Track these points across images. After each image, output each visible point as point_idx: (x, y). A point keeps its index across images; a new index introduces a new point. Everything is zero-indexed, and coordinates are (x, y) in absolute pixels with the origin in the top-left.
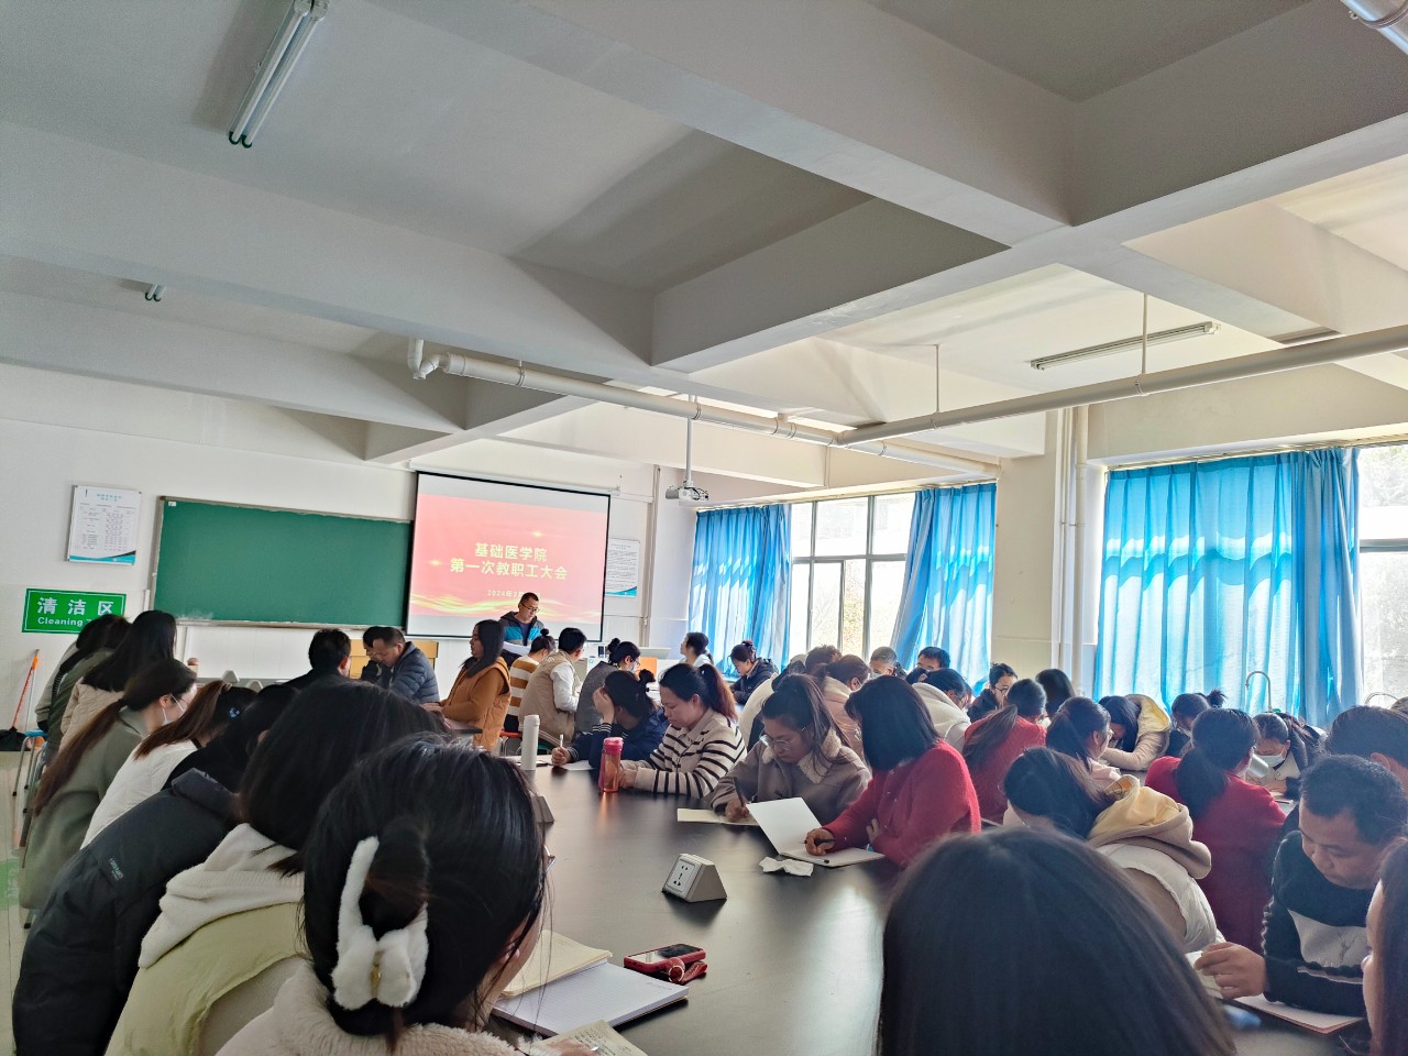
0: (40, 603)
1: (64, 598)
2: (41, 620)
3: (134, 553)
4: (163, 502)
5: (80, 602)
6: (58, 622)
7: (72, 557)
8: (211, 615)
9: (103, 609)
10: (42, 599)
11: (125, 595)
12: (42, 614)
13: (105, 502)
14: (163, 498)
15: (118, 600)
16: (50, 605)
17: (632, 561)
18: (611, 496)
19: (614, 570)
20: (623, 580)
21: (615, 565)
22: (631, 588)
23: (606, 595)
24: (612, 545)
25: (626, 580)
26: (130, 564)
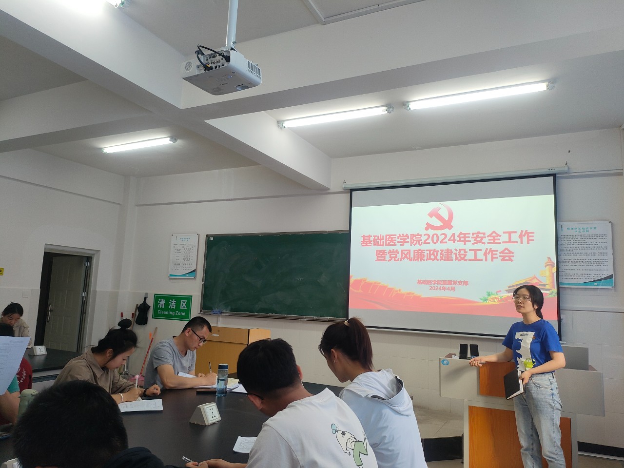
0: (159, 302)
1: (168, 298)
2: (159, 312)
3: (194, 271)
5: (174, 301)
6: (165, 313)
7: (171, 275)
8: (229, 308)
9: (182, 305)
10: (160, 300)
11: (192, 296)
12: (159, 308)
14: (208, 236)
15: (189, 299)
16: (162, 303)
17: (600, 245)
18: (557, 176)
19: (576, 257)
20: (589, 268)
21: (575, 251)
22: (604, 277)
23: (560, 286)
24: (568, 229)
25: (594, 268)
26: (193, 277)
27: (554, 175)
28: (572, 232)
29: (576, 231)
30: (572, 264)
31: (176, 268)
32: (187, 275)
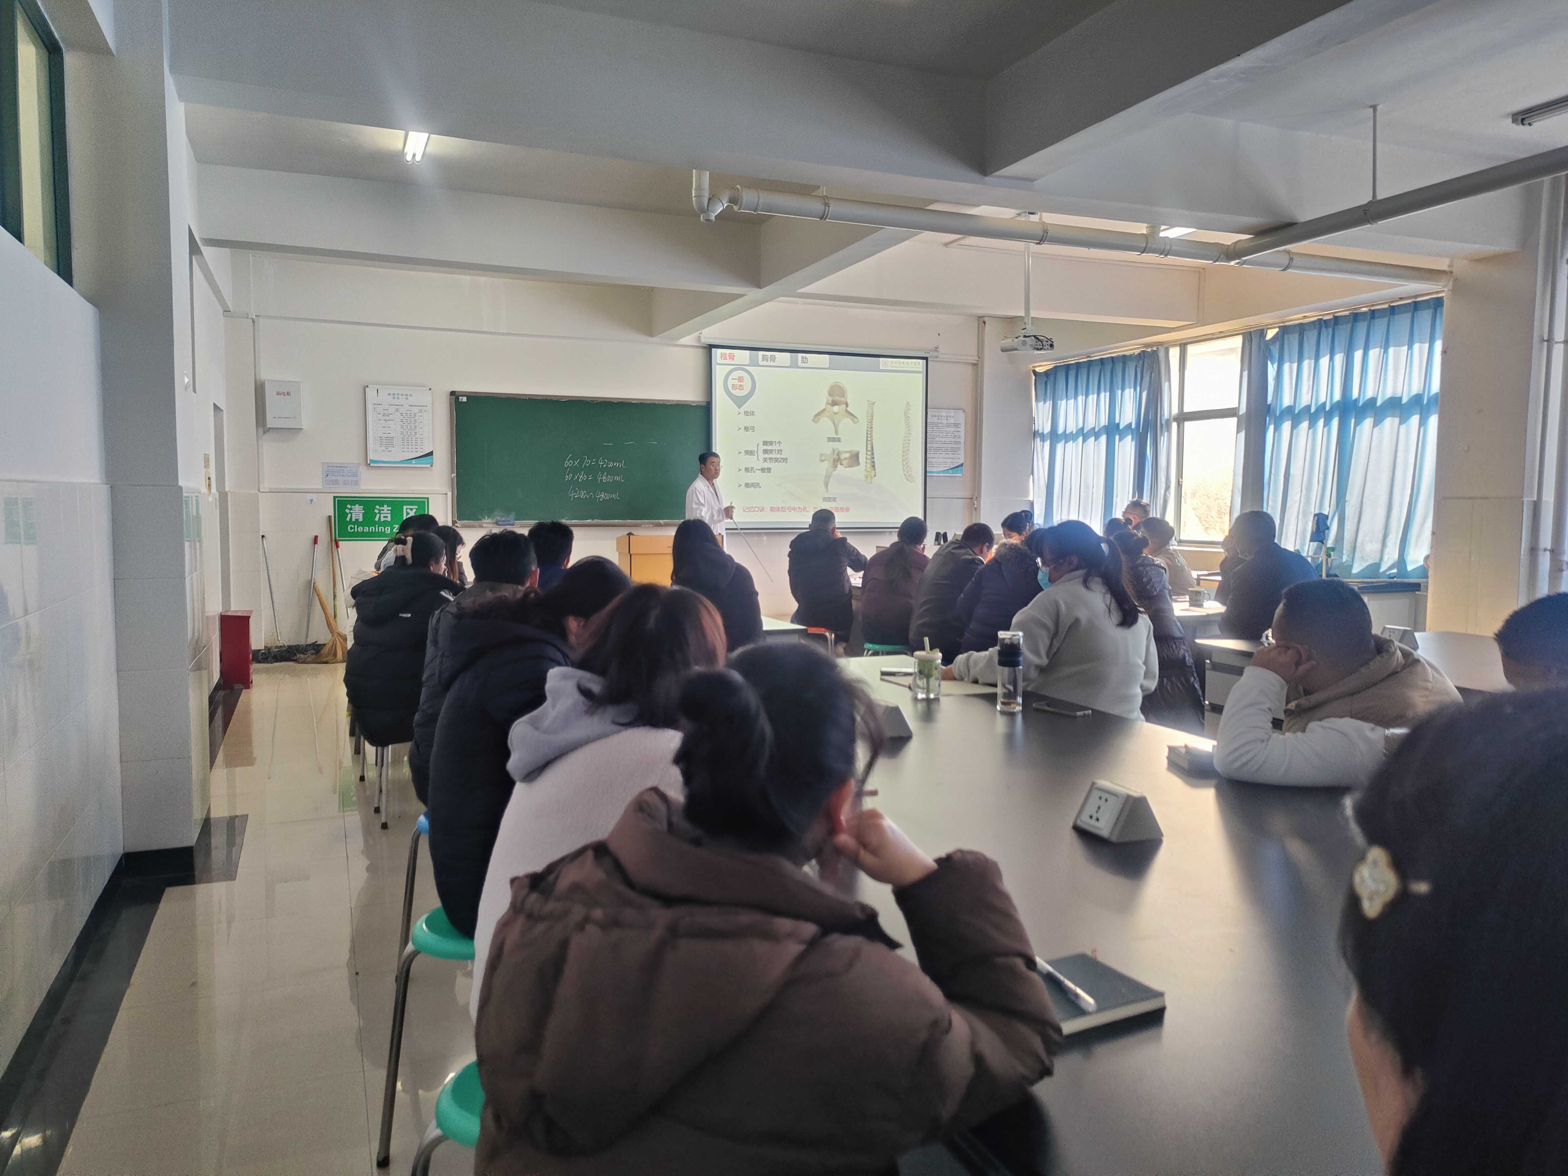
0: (348, 511)
2: (351, 528)
3: (431, 454)
4: (454, 397)
5: (385, 508)
6: (366, 529)
7: (372, 461)
10: (349, 506)
11: (428, 498)
12: (351, 522)
13: (396, 402)
14: (453, 393)
15: (423, 502)
16: (357, 513)
17: (956, 434)
18: (929, 359)
19: (936, 445)
20: (947, 456)
21: (937, 439)
22: (957, 465)
23: (928, 474)
24: (932, 416)
25: (951, 456)
26: (429, 466)
27: (926, 359)
28: (935, 420)
29: (938, 419)
30: (937, 452)
31: (384, 448)
32: (414, 462)
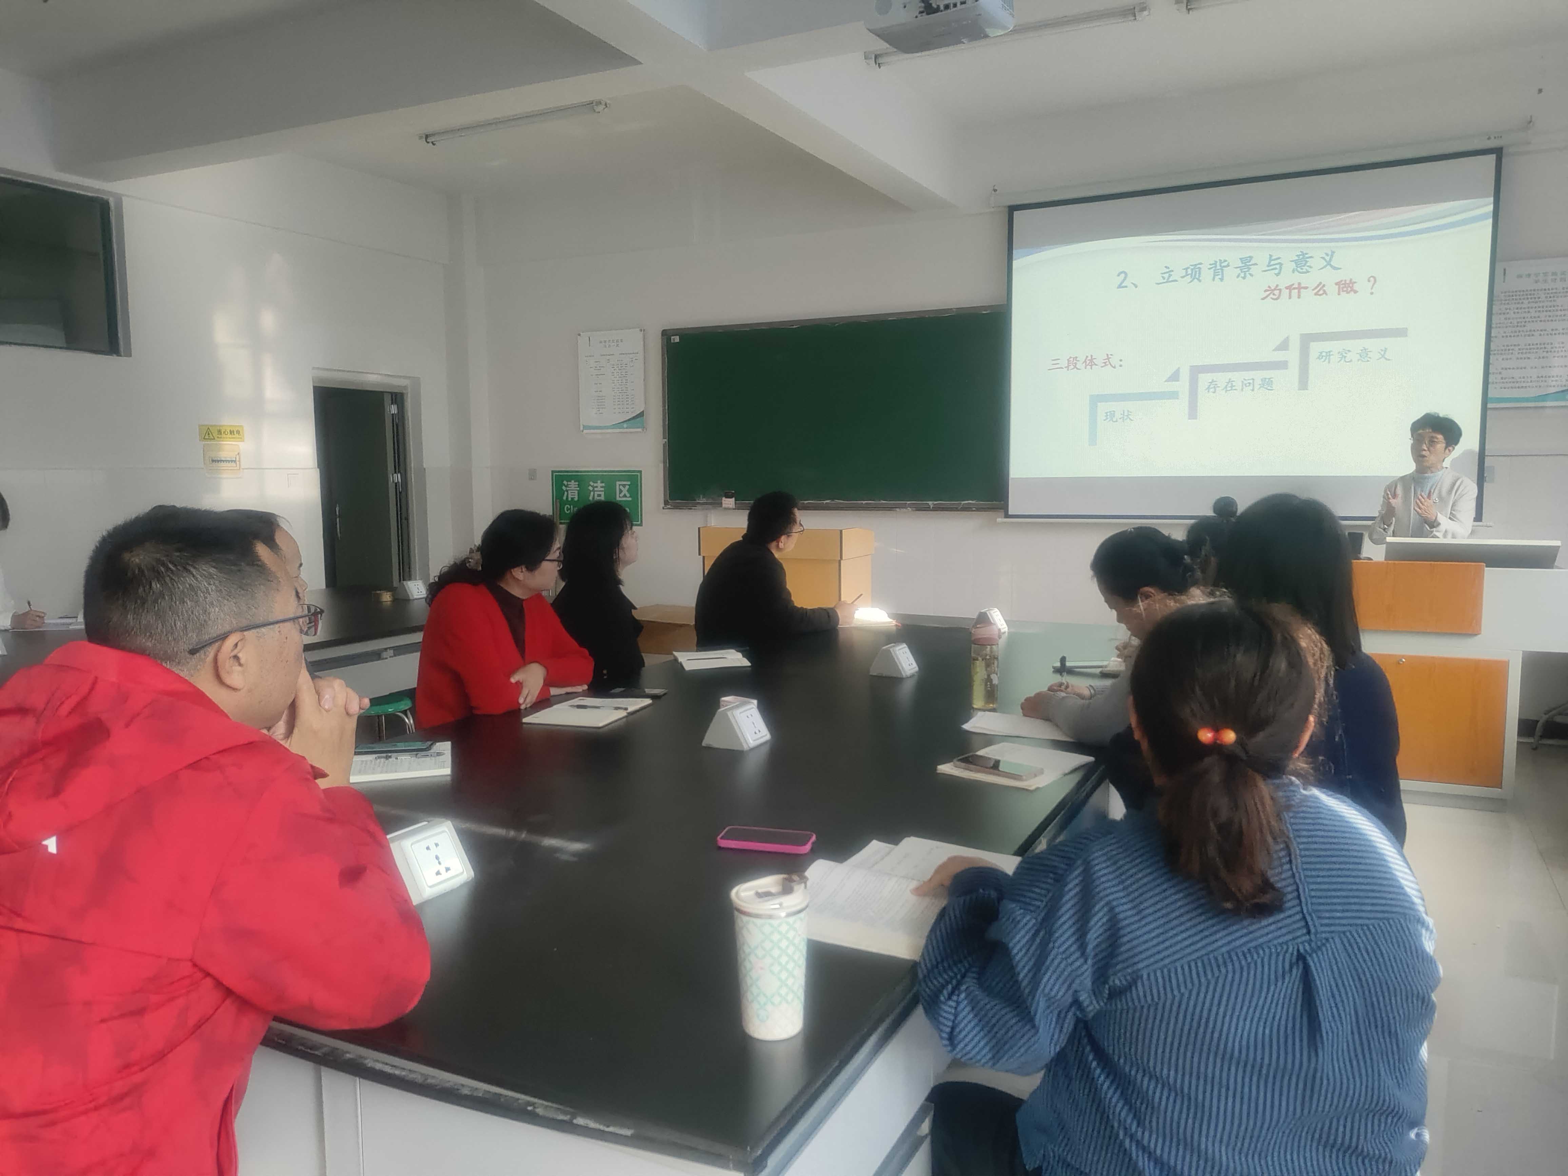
0: (564, 488)
1: (584, 478)
3: (641, 415)
4: (666, 337)
7: (585, 427)
9: (621, 491)
10: (565, 482)
11: (640, 472)
12: (567, 502)
14: (665, 333)
15: (634, 479)
16: (572, 490)
18: (1506, 151)
20: (1557, 363)
23: (1489, 406)
24: (1520, 276)
25: (1565, 362)
27: (1498, 152)
28: (1528, 284)
29: (1537, 281)
30: (1520, 356)
31: (595, 410)
32: (625, 426)
